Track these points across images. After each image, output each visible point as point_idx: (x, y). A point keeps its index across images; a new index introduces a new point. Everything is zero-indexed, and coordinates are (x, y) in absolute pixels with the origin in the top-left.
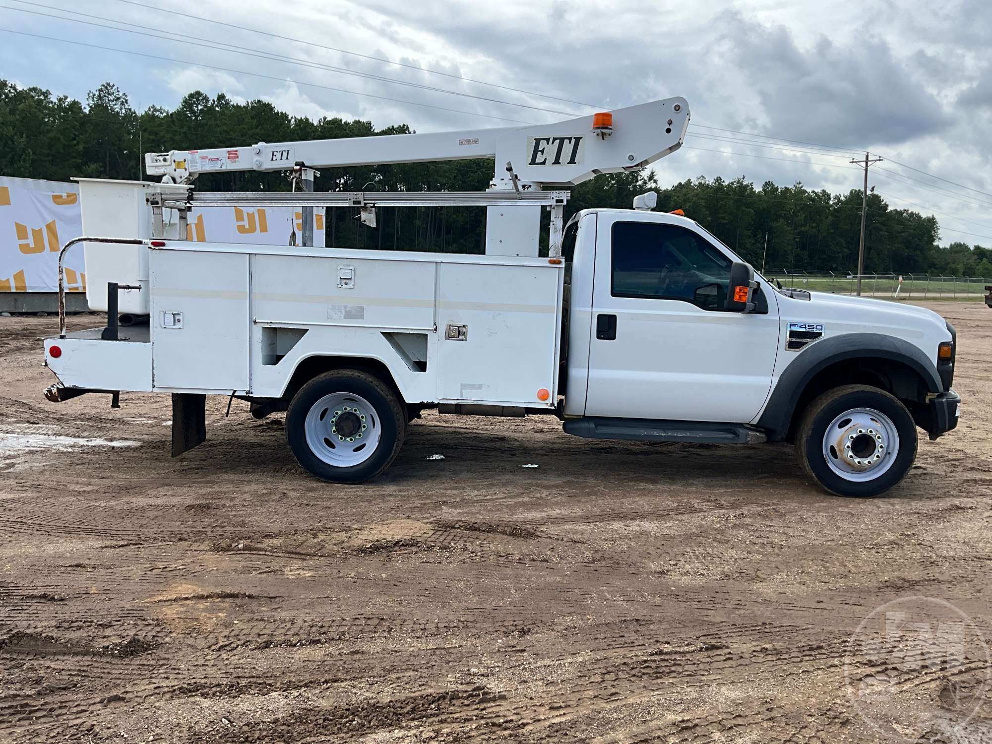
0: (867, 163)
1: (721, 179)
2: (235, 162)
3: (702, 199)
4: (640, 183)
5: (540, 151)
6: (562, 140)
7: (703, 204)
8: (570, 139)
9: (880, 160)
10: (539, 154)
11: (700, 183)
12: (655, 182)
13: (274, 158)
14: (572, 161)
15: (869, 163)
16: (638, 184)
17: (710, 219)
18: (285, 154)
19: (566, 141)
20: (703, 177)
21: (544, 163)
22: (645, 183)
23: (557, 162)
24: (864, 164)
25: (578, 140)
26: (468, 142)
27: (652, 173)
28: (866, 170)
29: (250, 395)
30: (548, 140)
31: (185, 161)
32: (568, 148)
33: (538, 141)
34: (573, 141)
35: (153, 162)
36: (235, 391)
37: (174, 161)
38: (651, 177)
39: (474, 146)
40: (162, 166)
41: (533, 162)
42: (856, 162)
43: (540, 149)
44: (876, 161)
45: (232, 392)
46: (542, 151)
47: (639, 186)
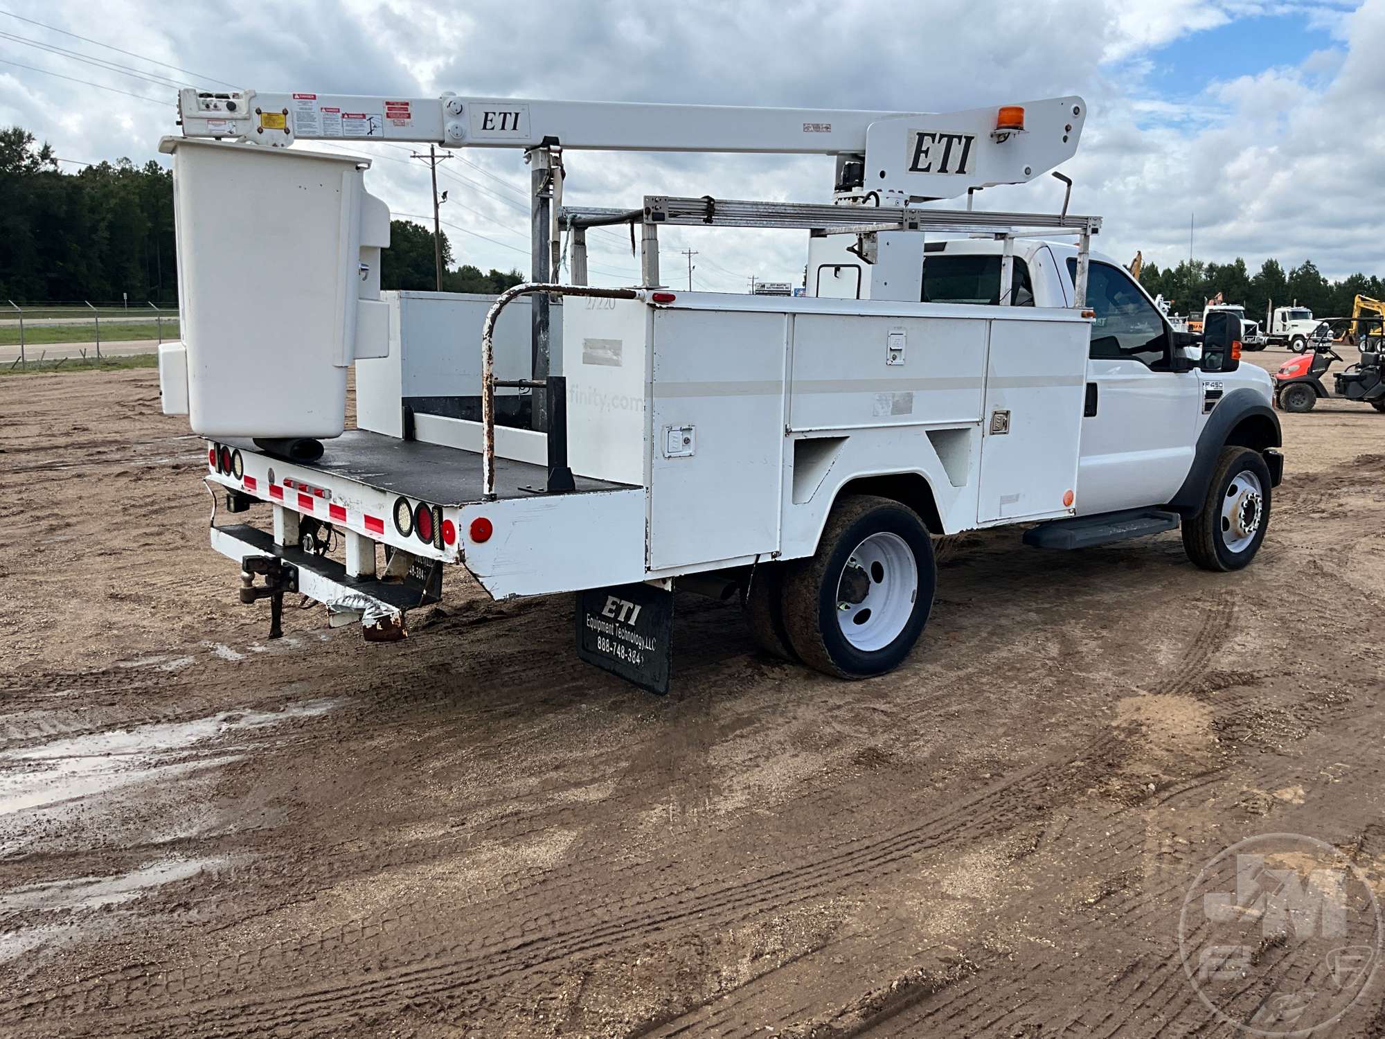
0: (433, 159)
1: (156, 165)
2: (403, 125)
3: (134, 193)
4: (27, 162)
5: (923, 152)
6: (950, 138)
7: (137, 201)
8: (960, 138)
9: (450, 156)
10: (923, 155)
11: (123, 169)
12: (54, 161)
13: (489, 125)
14: (961, 170)
15: (437, 160)
16: (24, 163)
17: (149, 224)
18: (510, 120)
19: (955, 140)
20: (127, 159)
21: (927, 169)
22: (35, 163)
23: (943, 169)
24: (429, 160)
25: (969, 139)
26: (817, 127)
27: (46, 148)
28: (433, 169)
29: (777, 559)
30: (933, 136)
31: (285, 113)
32: (957, 150)
33: (921, 136)
34: (964, 140)
35: (200, 109)
36: (758, 556)
37: (259, 112)
38: (45, 154)
39: (825, 134)
40: (225, 120)
41: (914, 168)
42: (419, 157)
43: (924, 148)
44: (445, 157)
45: (755, 558)
46: (926, 152)
47: (25, 166)
